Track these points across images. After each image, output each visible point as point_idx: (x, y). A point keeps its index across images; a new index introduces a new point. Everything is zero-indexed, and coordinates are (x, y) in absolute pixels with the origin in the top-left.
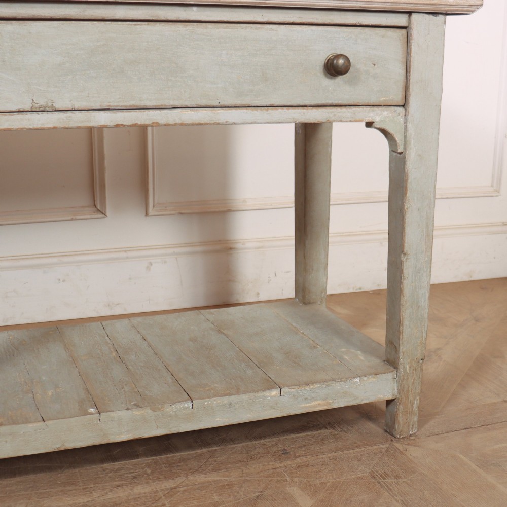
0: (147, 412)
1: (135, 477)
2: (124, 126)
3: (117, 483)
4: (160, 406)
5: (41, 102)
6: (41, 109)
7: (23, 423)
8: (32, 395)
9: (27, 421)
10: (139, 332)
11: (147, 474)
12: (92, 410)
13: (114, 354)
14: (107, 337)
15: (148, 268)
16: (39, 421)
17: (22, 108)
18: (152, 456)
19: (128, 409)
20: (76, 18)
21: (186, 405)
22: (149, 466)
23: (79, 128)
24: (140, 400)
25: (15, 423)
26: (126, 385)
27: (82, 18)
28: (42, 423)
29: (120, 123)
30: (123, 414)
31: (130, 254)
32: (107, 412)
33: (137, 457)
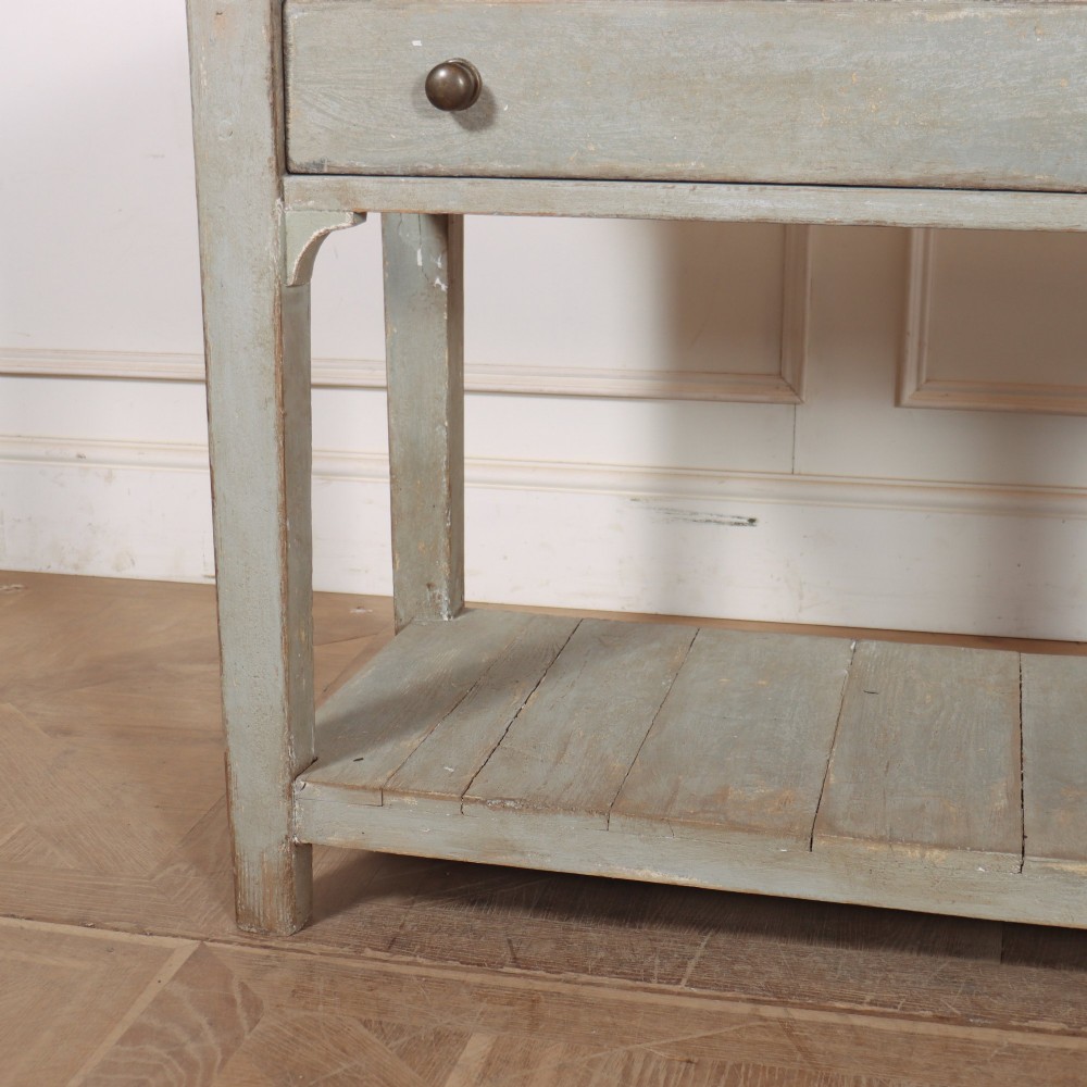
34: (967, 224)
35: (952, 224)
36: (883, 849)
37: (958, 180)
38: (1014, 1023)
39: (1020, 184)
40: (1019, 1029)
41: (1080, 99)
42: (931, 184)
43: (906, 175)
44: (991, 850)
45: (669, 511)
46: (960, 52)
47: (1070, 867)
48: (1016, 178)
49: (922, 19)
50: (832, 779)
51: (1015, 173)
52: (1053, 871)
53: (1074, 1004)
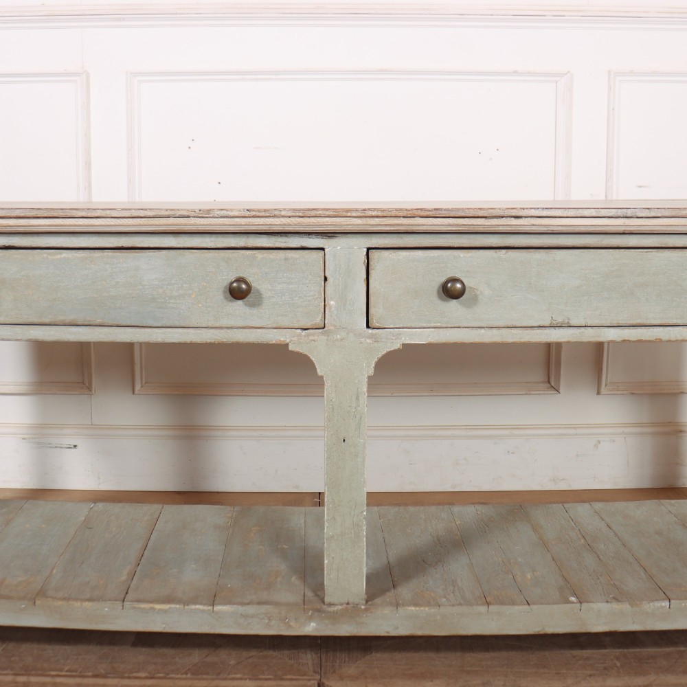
0: (625, 607)
1: (605, 668)
2: (629, 341)
3: (589, 672)
4: (638, 603)
5: (559, 319)
6: (559, 325)
7: (510, 604)
8: (512, 577)
9: (513, 603)
10: (603, 520)
11: (617, 667)
12: (573, 599)
13: (583, 541)
14: (571, 521)
15: (596, 446)
16: (524, 604)
17: (542, 324)
18: (619, 648)
19: (607, 602)
20: (595, 246)
21: (663, 604)
22: (618, 658)
23: (589, 343)
24: (618, 594)
25: (502, 603)
26: (601, 576)
27: (600, 246)
28: (526, 607)
29: (627, 339)
30: (603, 607)
31: (580, 431)
32: (588, 602)
33: (604, 647)
34: (72, 340)
35: (66, 340)
36: (64, 603)
37: (67, 322)
38: (126, 675)
39: (92, 323)
40: (129, 678)
41: (111, 289)
42: (57, 323)
43: (46, 320)
44: (110, 600)
45: (39, 443)
46: (63, 271)
47: (143, 606)
48: (89, 321)
49: (48, 258)
50: (54, 571)
51: (89, 319)
52: (135, 608)
53: (155, 664)
